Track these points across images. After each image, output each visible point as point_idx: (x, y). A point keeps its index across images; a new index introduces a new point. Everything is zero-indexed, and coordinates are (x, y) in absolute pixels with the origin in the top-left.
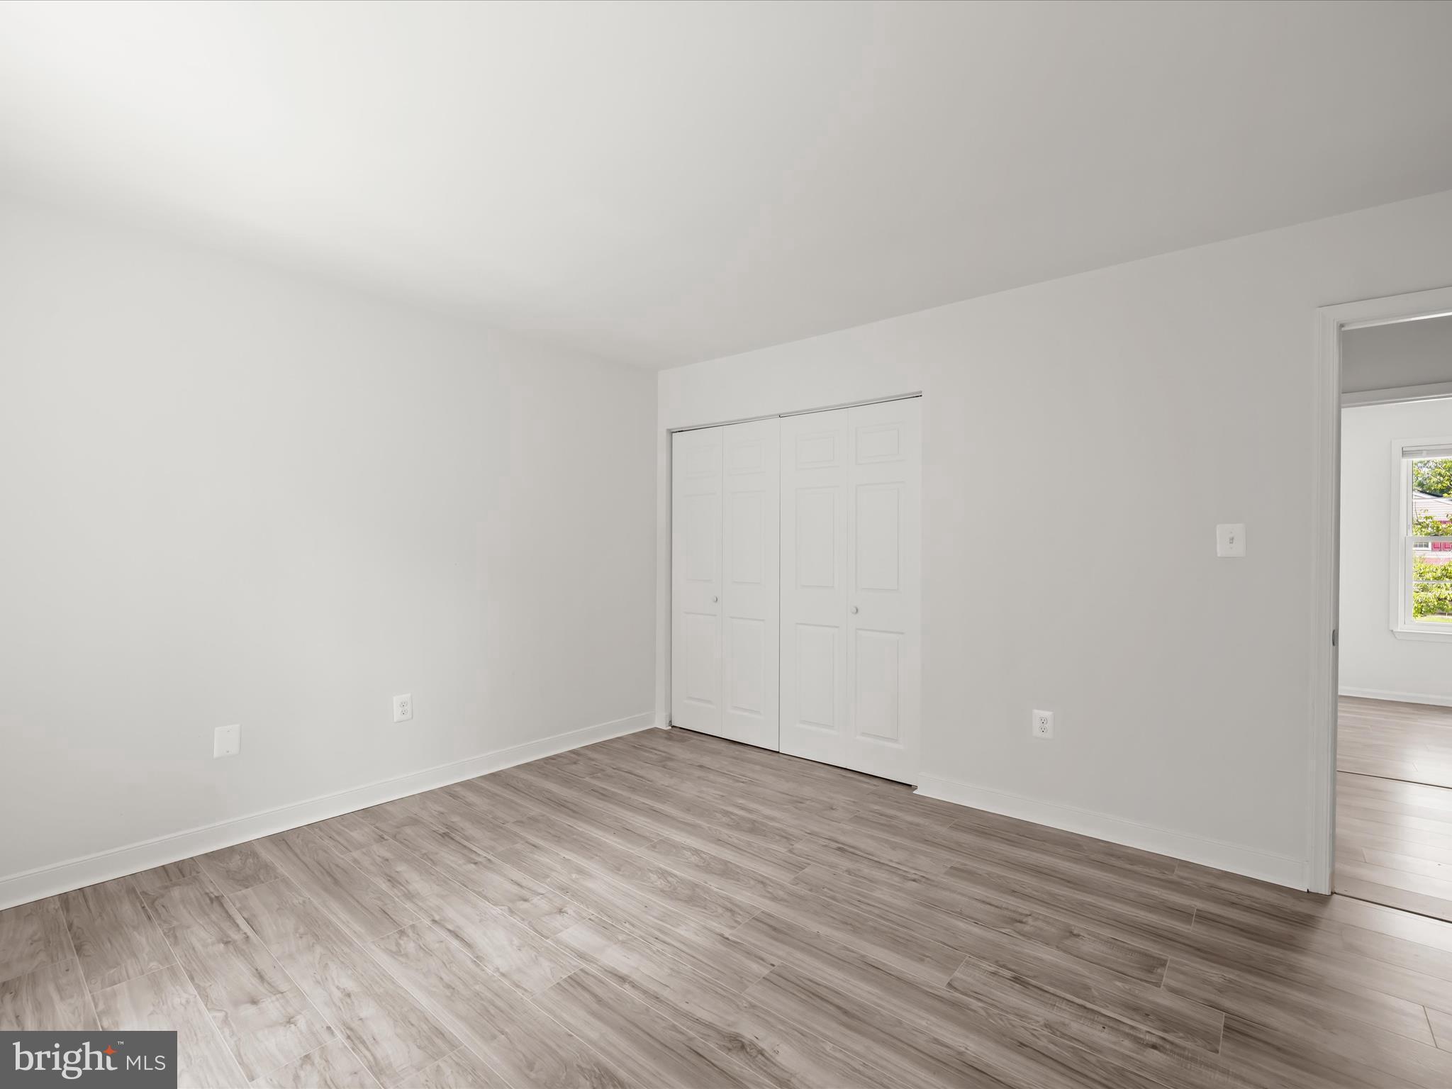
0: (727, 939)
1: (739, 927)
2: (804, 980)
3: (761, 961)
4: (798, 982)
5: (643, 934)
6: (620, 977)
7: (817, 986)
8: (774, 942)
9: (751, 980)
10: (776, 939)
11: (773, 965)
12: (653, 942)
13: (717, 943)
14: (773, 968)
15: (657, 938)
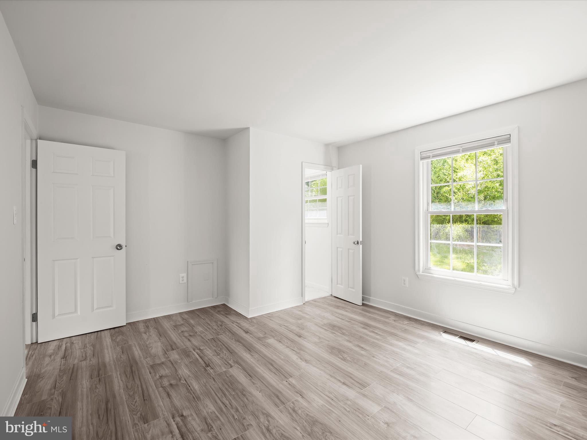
0: (301, 395)
1: (293, 400)
2: (279, 375)
3: (290, 383)
4: (280, 374)
5: (339, 403)
6: (346, 385)
7: (275, 372)
8: (281, 390)
9: (297, 377)
10: (280, 392)
11: (286, 381)
12: (334, 397)
13: (306, 393)
14: (287, 380)
15: (332, 400)
